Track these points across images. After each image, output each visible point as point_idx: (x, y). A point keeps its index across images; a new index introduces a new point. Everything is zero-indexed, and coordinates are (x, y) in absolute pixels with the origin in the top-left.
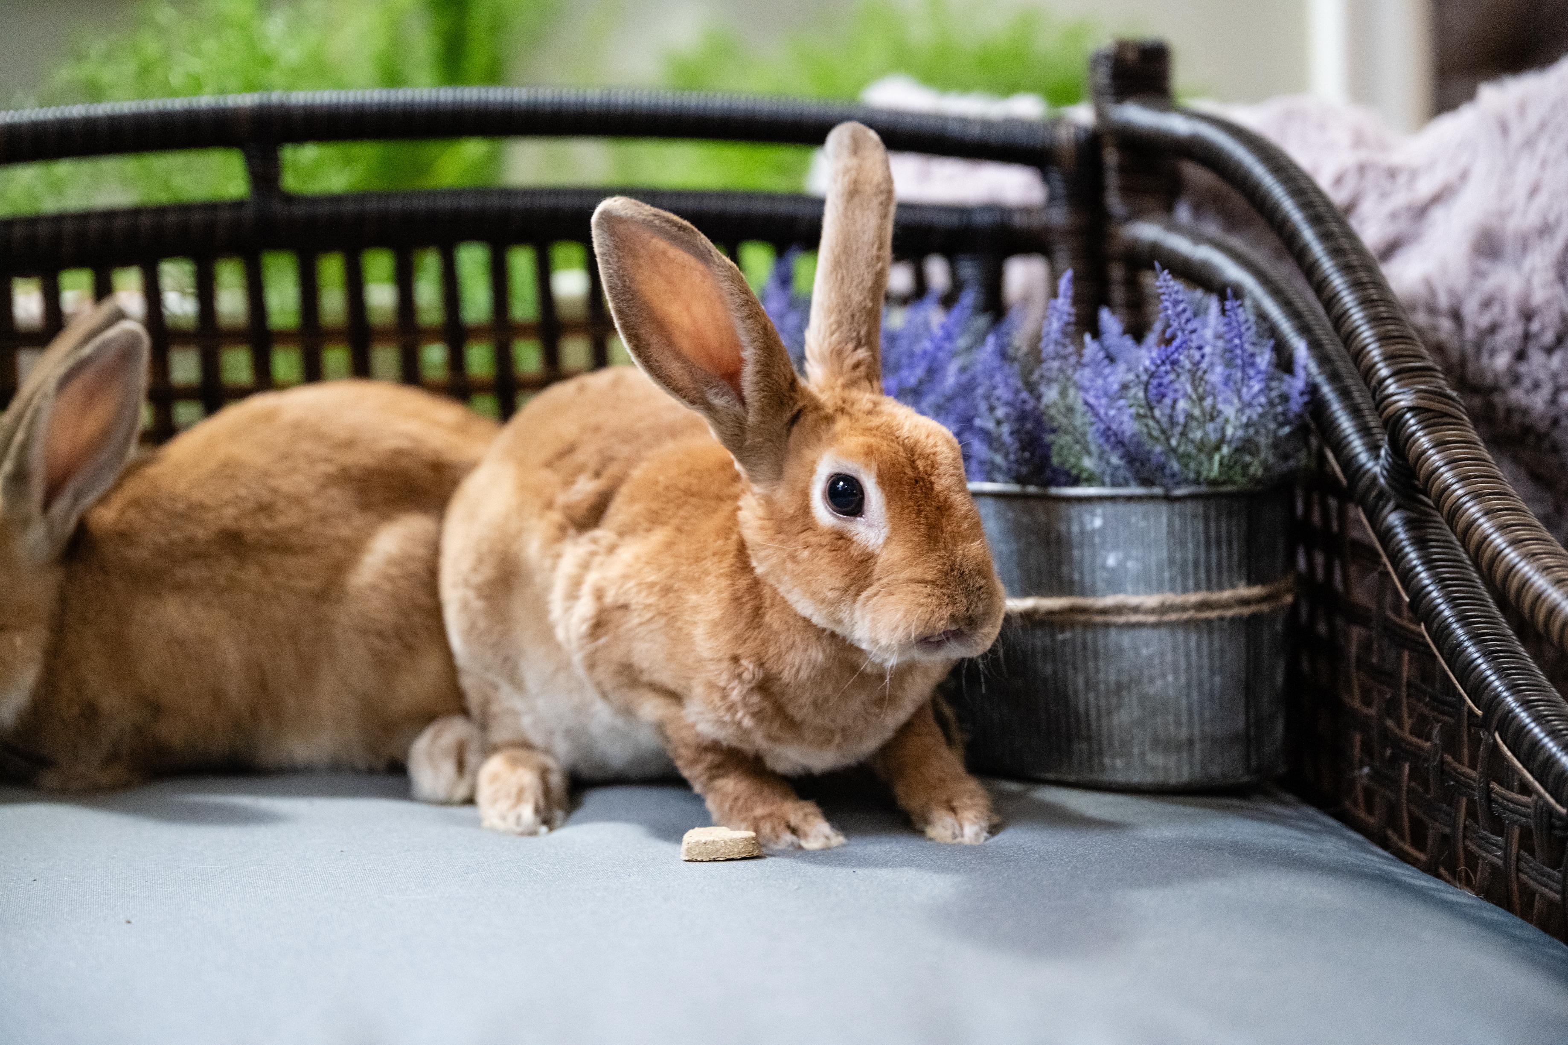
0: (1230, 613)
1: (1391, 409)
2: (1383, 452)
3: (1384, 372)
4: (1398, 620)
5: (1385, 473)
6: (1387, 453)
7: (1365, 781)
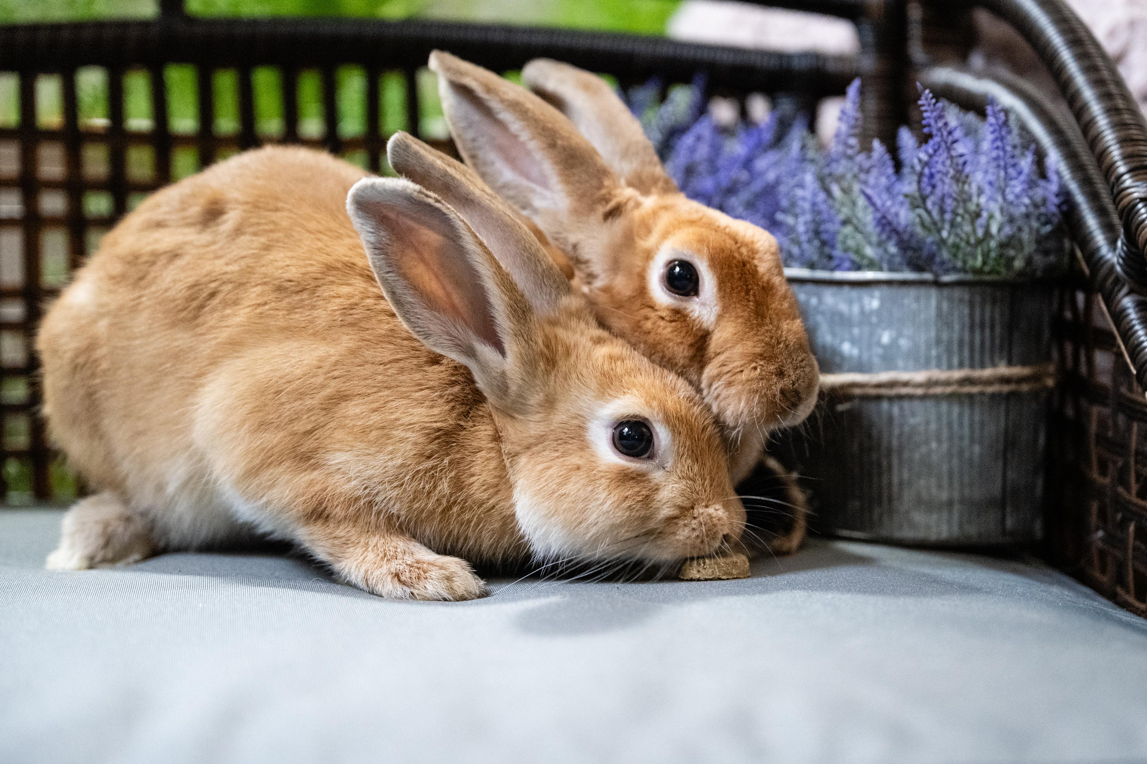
0: (990, 389)
1: (1126, 201)
2: (1119, 244)
3: (1122, 169)
4: (1129, 394)
5: (1121, 261)
6: (1123, 243)
7: (1100, 544)
